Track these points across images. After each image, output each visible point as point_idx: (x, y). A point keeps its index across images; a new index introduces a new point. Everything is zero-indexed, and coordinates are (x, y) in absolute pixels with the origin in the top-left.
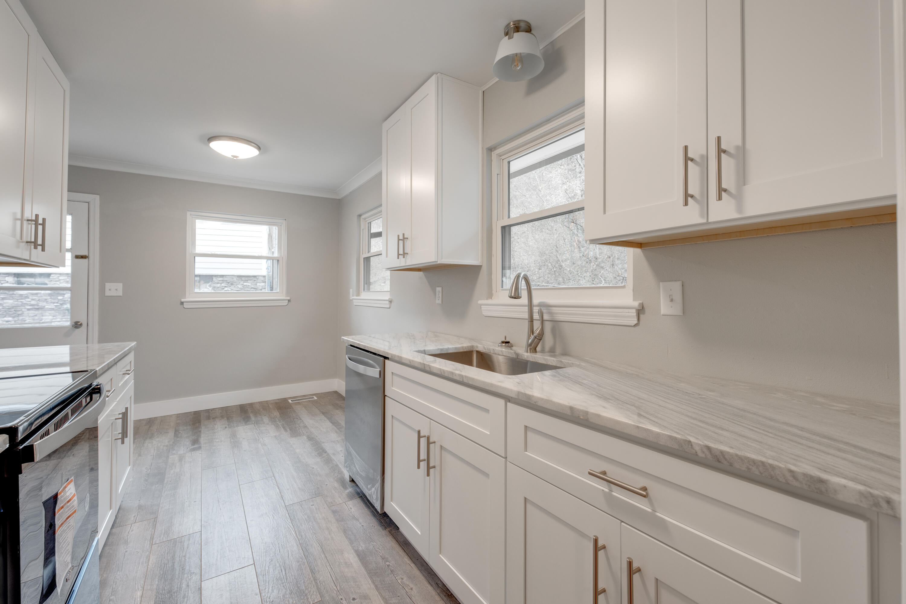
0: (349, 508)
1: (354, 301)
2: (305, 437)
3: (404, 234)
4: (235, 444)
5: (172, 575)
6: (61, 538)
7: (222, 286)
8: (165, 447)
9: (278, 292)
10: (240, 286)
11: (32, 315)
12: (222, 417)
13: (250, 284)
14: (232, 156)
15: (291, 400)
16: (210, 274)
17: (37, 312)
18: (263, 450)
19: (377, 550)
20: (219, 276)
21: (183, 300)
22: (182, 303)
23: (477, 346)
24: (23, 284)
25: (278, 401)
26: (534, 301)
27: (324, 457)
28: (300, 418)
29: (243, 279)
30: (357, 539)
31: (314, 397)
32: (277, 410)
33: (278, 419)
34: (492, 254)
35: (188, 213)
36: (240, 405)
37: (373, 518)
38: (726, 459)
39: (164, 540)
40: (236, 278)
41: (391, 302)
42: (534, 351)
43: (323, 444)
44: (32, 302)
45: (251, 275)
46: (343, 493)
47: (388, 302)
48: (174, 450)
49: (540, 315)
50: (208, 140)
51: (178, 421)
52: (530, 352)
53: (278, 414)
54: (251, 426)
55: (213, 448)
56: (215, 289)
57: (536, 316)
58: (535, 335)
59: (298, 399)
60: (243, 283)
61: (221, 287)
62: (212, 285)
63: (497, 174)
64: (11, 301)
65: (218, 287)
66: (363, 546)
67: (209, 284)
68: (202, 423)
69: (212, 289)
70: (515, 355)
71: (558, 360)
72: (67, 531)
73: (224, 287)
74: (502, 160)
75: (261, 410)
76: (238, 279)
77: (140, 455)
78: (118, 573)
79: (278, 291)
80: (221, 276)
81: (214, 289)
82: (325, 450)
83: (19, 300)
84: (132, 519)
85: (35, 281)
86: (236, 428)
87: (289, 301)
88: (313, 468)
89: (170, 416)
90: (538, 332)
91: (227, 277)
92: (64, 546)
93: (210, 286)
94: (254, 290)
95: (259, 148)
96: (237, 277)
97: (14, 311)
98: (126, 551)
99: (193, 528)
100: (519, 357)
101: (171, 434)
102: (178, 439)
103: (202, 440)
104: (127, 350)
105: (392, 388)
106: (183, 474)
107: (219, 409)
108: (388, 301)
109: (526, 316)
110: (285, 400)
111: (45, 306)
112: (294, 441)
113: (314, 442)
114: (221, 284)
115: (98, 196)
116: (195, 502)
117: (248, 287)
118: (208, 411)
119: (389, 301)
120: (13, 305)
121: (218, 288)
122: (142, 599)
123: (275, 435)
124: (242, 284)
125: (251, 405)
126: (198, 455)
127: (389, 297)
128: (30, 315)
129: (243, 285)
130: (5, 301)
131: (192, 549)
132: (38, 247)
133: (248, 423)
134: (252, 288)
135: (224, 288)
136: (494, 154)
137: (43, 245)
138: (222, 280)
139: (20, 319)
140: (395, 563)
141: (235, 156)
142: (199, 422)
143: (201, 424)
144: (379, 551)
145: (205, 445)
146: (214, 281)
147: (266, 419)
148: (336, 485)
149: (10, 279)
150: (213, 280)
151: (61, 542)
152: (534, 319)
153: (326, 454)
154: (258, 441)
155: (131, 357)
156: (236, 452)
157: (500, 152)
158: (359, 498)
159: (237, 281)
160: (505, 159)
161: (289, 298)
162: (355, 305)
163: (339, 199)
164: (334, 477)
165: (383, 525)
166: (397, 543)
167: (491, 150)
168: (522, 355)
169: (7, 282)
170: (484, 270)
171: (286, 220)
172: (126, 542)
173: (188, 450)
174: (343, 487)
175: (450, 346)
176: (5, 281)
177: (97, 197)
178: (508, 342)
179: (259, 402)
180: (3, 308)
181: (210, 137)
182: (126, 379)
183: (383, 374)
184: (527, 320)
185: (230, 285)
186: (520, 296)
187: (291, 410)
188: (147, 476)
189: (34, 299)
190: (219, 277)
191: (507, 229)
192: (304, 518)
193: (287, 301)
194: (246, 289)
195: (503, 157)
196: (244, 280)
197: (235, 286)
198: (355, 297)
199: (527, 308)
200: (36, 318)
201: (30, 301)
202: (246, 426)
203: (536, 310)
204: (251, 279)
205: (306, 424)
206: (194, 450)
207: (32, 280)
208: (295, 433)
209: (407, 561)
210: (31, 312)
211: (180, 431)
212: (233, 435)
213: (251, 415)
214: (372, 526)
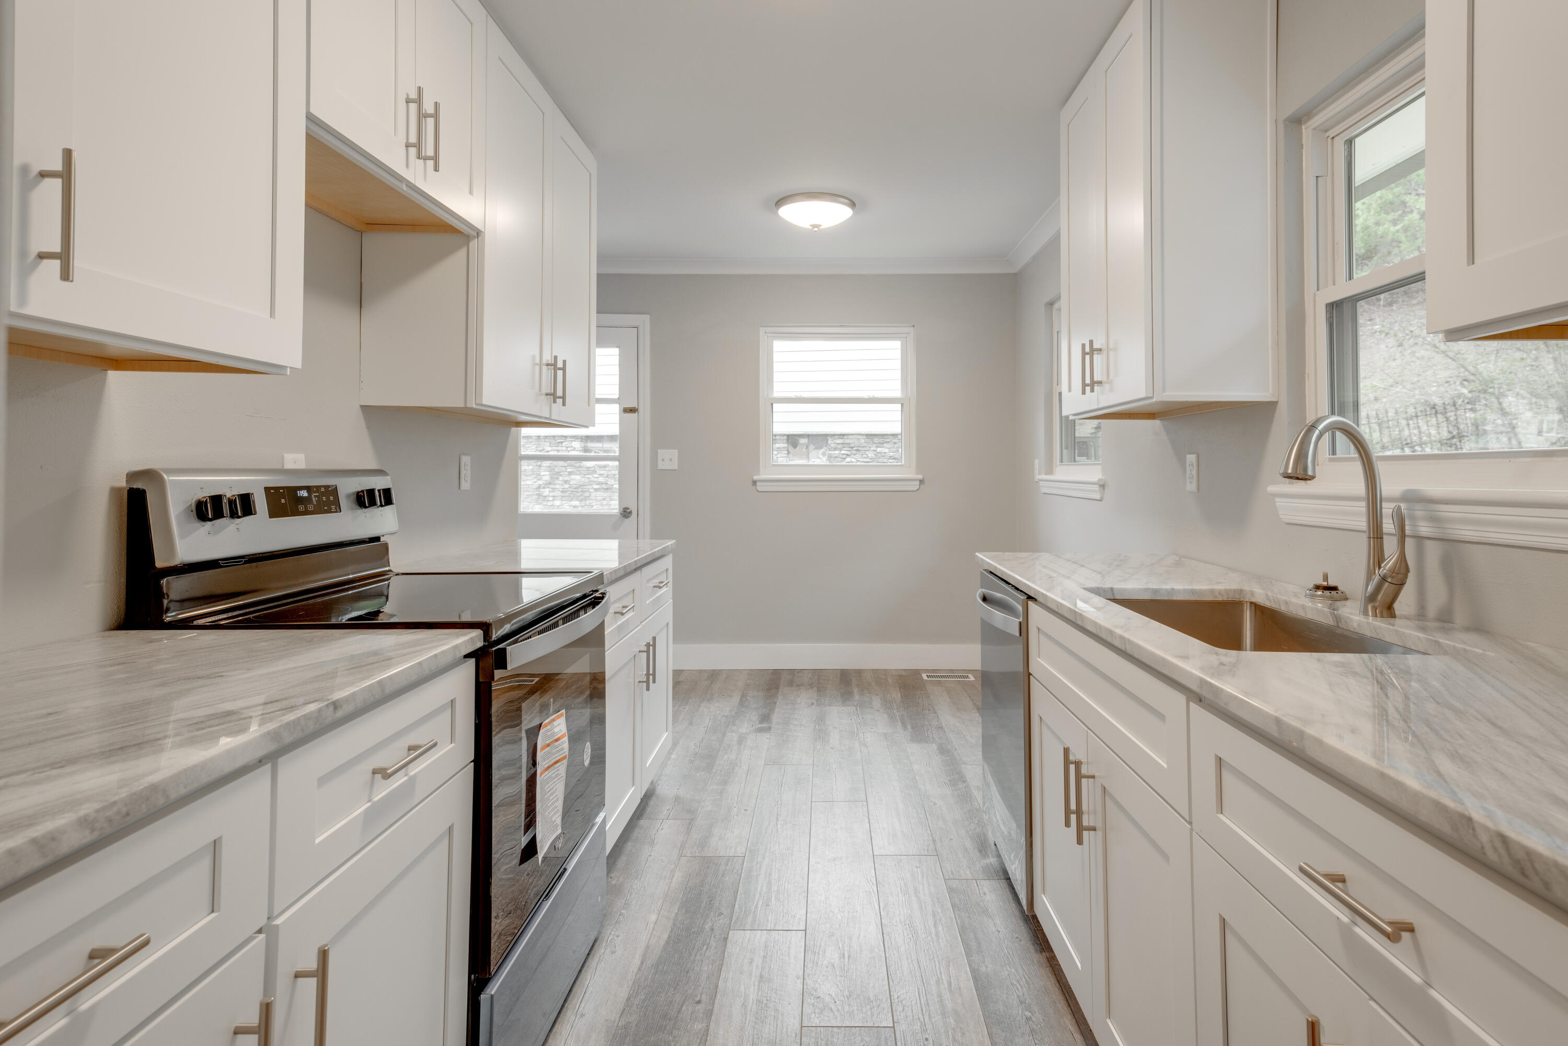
0: (981, 892)
1: (1041, 483)
2: (935, 746)
3: (1091, 342)
4: (821, 734)
5: (695, 907)
6: (548, 786)
7: (843, 454)
8: (724, 718)
9: (901, 466)
10: (871, 454)
11: (600, 498)
12: (811, 686)
13: (887, 451)
14: (811, 226)
15: (927, 676)
16: (824, 433)
17: (605, 495)
18: (860, 754)
19: (1015, 983)
20: (838, 435)
21: (756, 478)
22: (755, 483)
23: (1251, 591)
24: (589, 451)
25: (904, 673)
26: (1383, 488)
27: (959, 789)
28: (934, 709)
29: (876, 440)
30: (981, 951)
31: (970, 676)
32: (898, 690)
33: (896, 705)
34: (1304, 373)
35: (762, 331)
36: (842, 670)
37: (1022, 924)
38: (1537, 873)
39: (697, 855)
40: (864, 439)
41: (1103, 486)
42: (1385, 613)
43: (963, 766)
44: (600, 478)
45: (889, 432)
46: (977, 863)
47: (1096, 488)
48: (735, 725)
49: (1396, 524)
50: (776, 204)
51: (749, 681)
52: (1373, 616)
53: (899, 695)
54: (852, 709)
55: (788, 733)
56: (832, 460)
57: (1388, 526)
58: (1383, 571)
59: (939, 675)
60: (875, 449)
61: (841, 456)
62: (827, 453)
63: (1317, 177)
64: (578, 477)
65: (835, 455)
66: (990, 966)
67: (823, 450)
68: (780, 690)
69: (826, 460)
70: (1332, 620)
71: (1430, 640)
72: (555, 780)
73: (845, 456)
74: (1329, 140)
75: (874, 684)
76: (868, 440)
77: (691, 724)
78: (636, 882)
79: (903, 463)
80: (840, 435)
81: (830, 460)
82: (965, 776)
83: (586, 476)
84: (665, 812)
85: (603, 447)
86: (827, 708)
87: (921, 482)
88: (935, 804)
89: (740, 671)
90: (1389, 565)
91: (850, 437)
92: (551, 798)
93: (824, 454)
94: (895, 461)
95: (853, 205)
96: (865, 437)
97: (582, 491)
98: (650, 856)
99: (735, 849)
100: (1342, 624)
101: (736, 700)
102: (743, 709)
103: (775, 718)
104: (658, 551)
105: (1038, 659)
106: (739, 764)
107: (809, 671)
108: (1097, 486)
109: (1362, 523)
110: (917, 673)
111: (613, 485)
112: (914, 749)
113: (948, 758)
114: (841, 450)
115: (648, 316)
116: (746, 810)
117: (884, 456)
118: (792, 671)
119: (1100, 486)
120: (581, 483)
121: (836, 457)
122: (656, 926)
123: (885, 732)
124: (875, 451)
125: (859, 672)
126: (765, 740)
127: (1100, 477)
128: (597, 498)
129: (875, 453)
130: (572, 477)
131: (727, 879)
132: (557, 399)
133: (848, 702)
134: (890, 458)
135: (845, 458)
136: (1307, 131)
137: (563, 398)
138: (843, 444)
139: (587, 504)
140: (1043, 1020)
141: (816, 225)
142: (777, 688)
143: (778, 692)
144: (1017, 987)
145: (777, 726)
146: (829, 446)
147: (877, 702)
148: (969, 844)
149: (577, 444)
150: (827, 442)
151: (547, 790)
152: (1384, 532)
153: (964, 785)
154: (856, 736)
155: (667, 562)
156: (818, 747)
157: (1319, 122)
158: (1004, 881)
159: (866, 445)
160: (1337, 135)
161: (920, 477)
162: (1044, 494)
163: (1016, 274)
164: (968, 829)
165: (1039, 943)
166: (1057, 984)
167: (1297, 121)
168: (1348, 621)
169: (574, 449)
170: (1283, 414)
171: (914, 326)
172: (652, 843)
173: (752, 729)
174: (980, 851)
175: (1178, 586)
176: (572, 447)
177: (646, 318)
178: (1334, 588)
179: (872, 670)
180: (570, 487)
181: (776, 200)
182: (658, 595)
183: (1024, 629)
184: (1365, 534)
185: (854, 452)
186: (1310, 473)
187: (922, 692)
188: (694, 756)
189: (602, 475)
190: (837, 437)
191: (1347, 308)
192: (899, 884)
193: (918, 483)
194: (880, 460)
195: (1332, 133)
196: (878, 442)
197: (862, 455)
198: (1044, 477)
199: (1364, 504)
200: (605, 502)
201: (598, 478)
202: (843, 708)
203: (1387, 509)
204: (889, 440)
205: (943, 723)
206: (760, 730)
207: (599, 445)
208: (919, 735)
209: (1069, 1025)
210: (599, 493)
211: (748, 698)
212: (821, 719)
213: (855, 690)
214: (1017, 938)
